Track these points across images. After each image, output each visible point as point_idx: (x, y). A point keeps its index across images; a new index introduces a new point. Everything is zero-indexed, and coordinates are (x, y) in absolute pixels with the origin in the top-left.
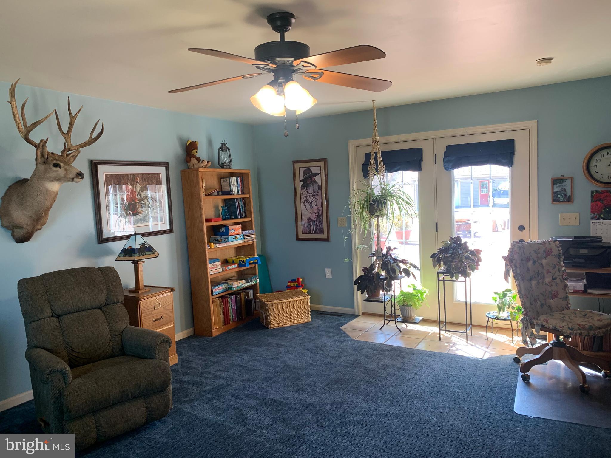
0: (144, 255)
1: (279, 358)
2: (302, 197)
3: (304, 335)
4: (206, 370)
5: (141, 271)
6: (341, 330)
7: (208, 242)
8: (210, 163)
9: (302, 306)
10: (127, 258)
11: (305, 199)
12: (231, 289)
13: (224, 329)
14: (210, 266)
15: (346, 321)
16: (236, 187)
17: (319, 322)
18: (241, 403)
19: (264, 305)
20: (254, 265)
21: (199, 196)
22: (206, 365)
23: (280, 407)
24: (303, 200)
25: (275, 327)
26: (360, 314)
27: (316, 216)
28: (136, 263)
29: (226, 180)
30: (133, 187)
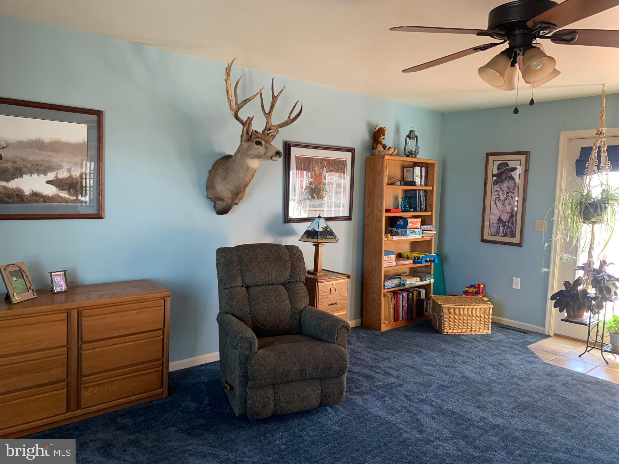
0: (325, 239)
1: (455, 367)
2: (494, 194)
3: (483, 347)
4: (377, 365)
5: (321, 254)
6: (528, 349)
7: (385, 233)
8: (396, 151)
9: (483, 315)
10: (310, 239)
11: (497, 196)
12: (404, 285)
13: (393, 325)
14: (385, 258)
15: (534, 340)
16: (420, 178)
17: (500, 336)
18: (415, 407)
19: (437, 308)
20: (429, 264)
21: (382, 184)
22: (375, 359)
23: (459, 421)
24: (494, 197)
25: (449, 333)
26: (552, 334)
27: (509, 217)
28: (317, 246)
29: (410, 170)
30: (320, 171)
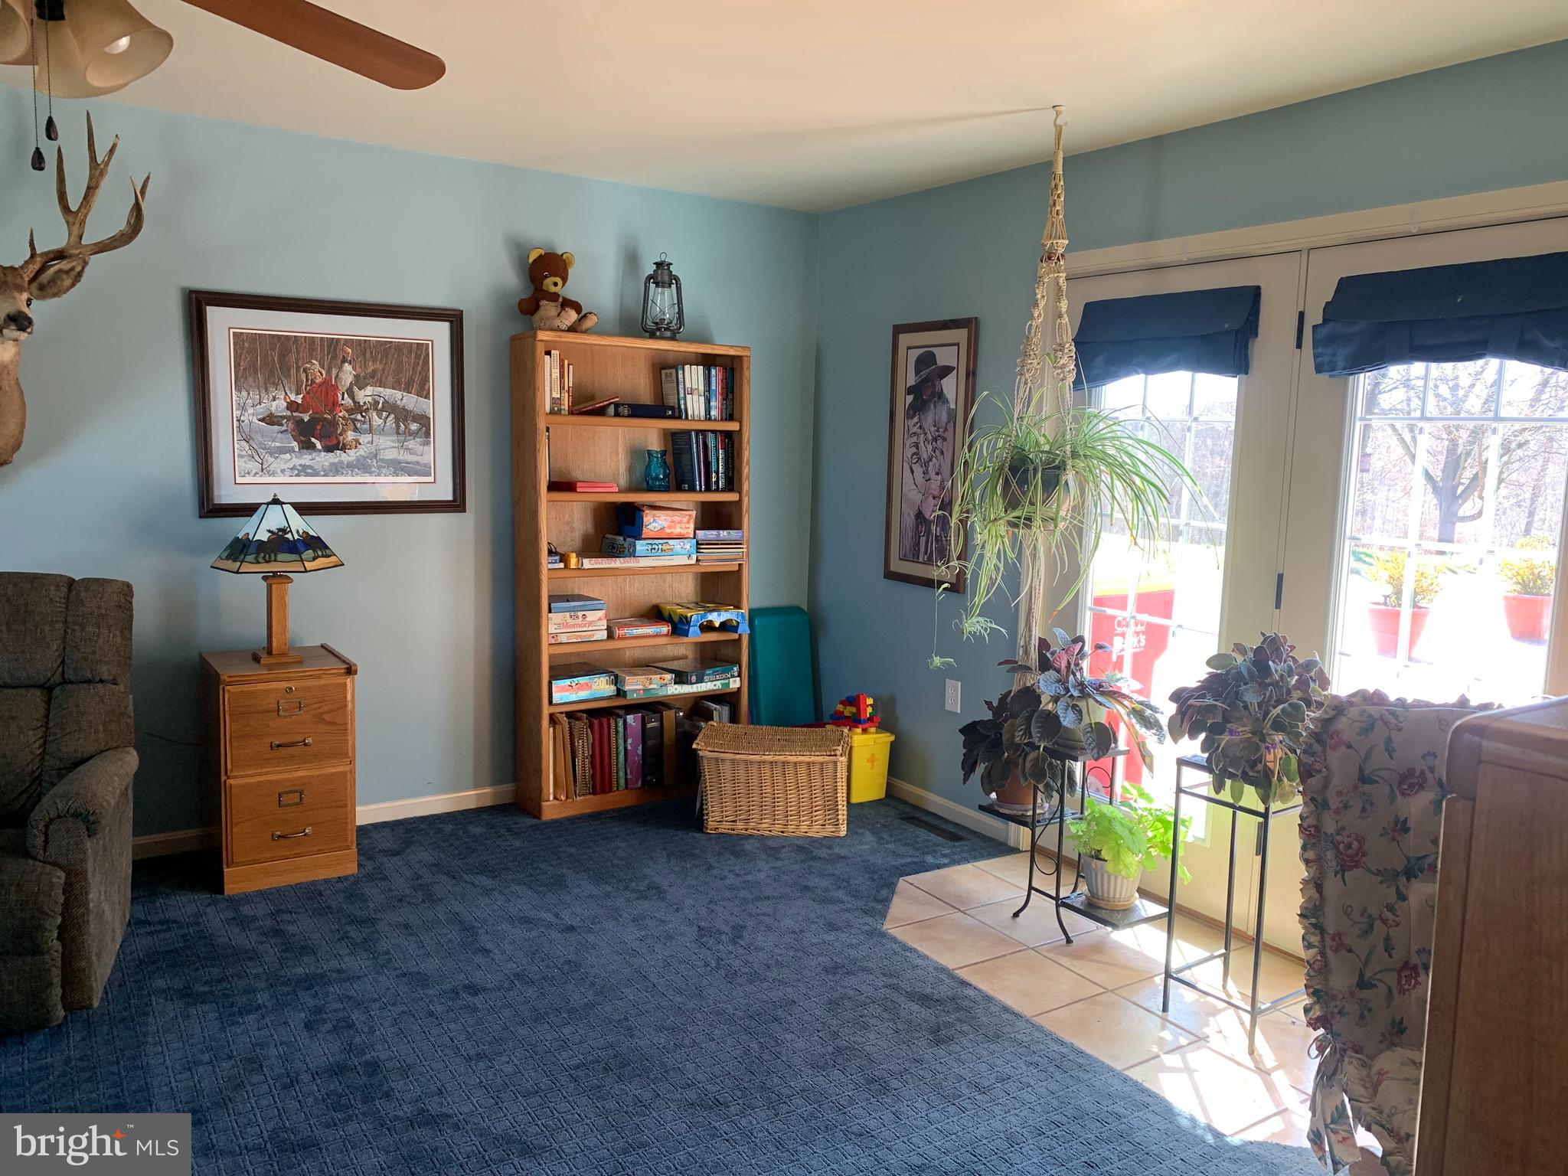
4: (379, 915)
6: (891, 886)
10: (229, 564)
12: (624, 693)
13: (584, 803)
16: (702, 399)
17: (864, 844)
21: (535, 412)
22: (402, 898)
24: (909, 452)
25: (720, 831)
26: (1024, 846)
29: (670, 375)
30: (329, 372)
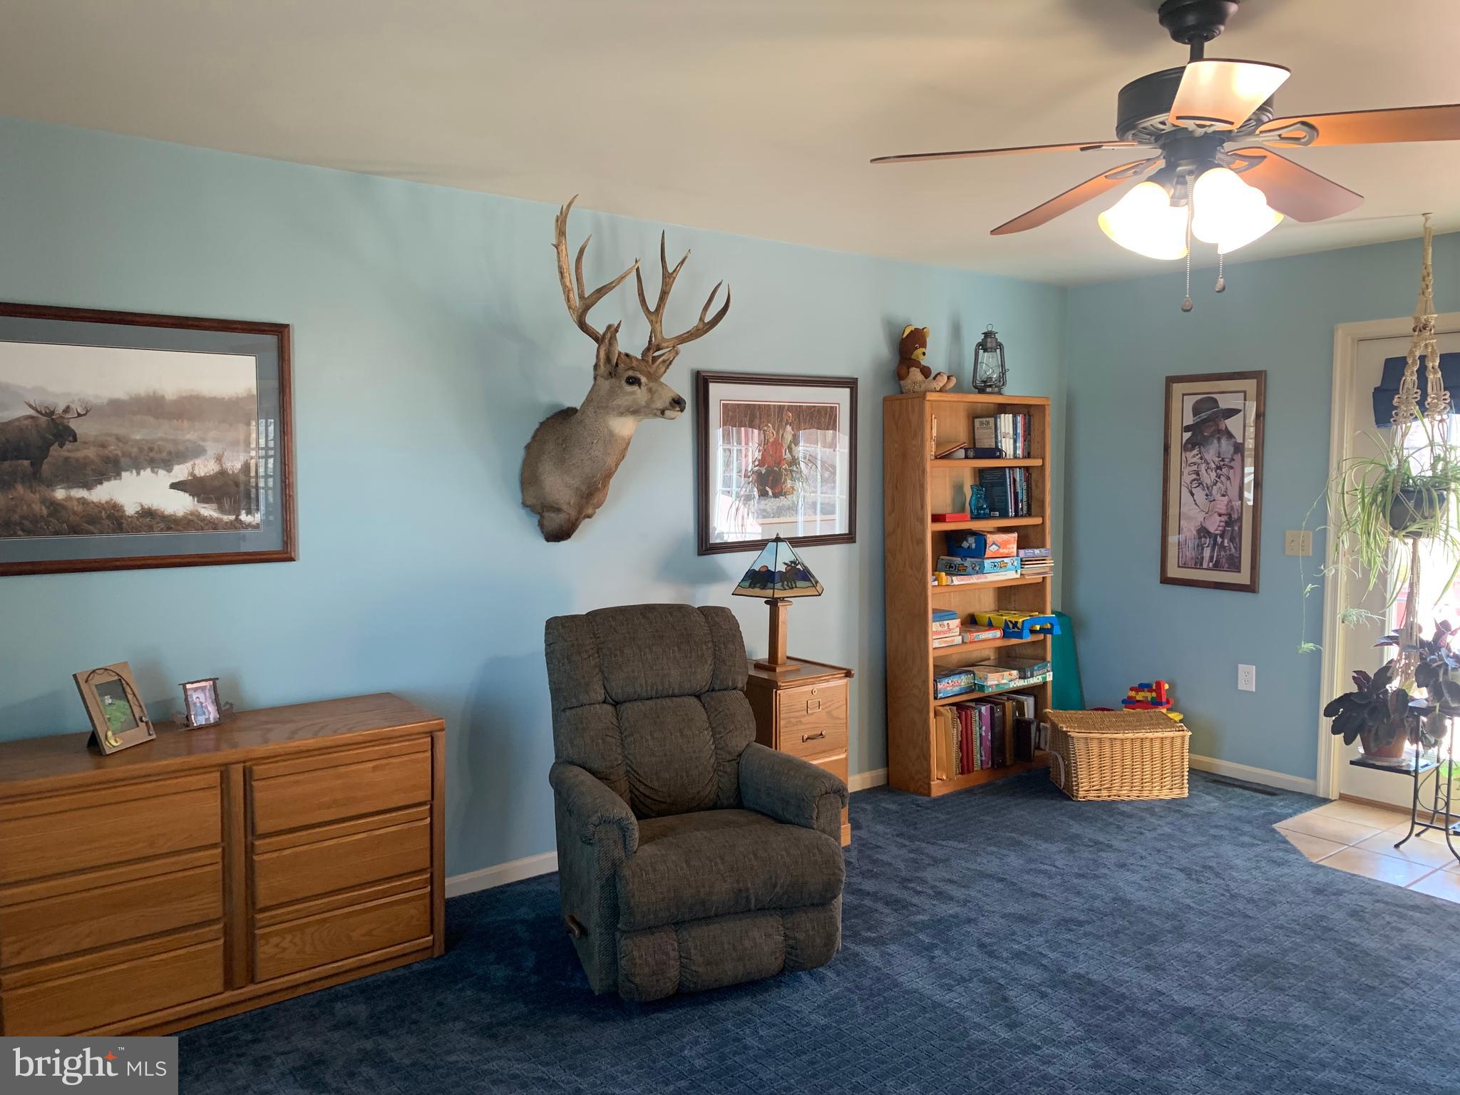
0: (792, 588)
1: (1098, 877)
2: (1186, 471)
3: (1167, 830)
4: (918, 875)
5: (784, 623)
6: (1274, 831)
7: (935, 569)
8: (954, 380)
9: (1168, 754)
11: (1194, 476)
12: (982, 688)
13: (960, 782)
14: (934, 627)
15: (1290, 811)
16: (1012, 441)
17: (1210, 802)
18: (1001, 970)
19: (1062, 739)
20: (1041, 637)
21: (923, 458)
22: (915, 861)
23: (1102, 1001)
24: (1187, 478)
25: (1089, 799)
26: (1334, 795)
27: (1223, 524)
28: (773, 603)
29: (988, 423)
30: (778, 433)
